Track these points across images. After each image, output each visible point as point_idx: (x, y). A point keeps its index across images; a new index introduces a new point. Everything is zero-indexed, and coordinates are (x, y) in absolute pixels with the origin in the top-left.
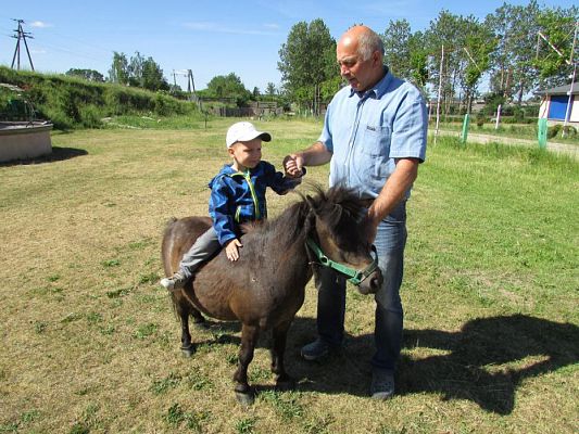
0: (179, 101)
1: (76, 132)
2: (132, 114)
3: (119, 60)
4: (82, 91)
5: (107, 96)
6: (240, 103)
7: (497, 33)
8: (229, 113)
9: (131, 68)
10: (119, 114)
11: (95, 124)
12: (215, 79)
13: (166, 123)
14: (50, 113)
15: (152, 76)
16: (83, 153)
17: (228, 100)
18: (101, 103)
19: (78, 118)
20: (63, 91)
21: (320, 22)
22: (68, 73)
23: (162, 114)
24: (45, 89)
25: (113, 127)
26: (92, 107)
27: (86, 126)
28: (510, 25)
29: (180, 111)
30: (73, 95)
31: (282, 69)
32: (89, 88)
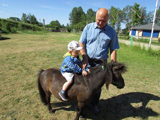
0: (39, 27)
1: (9, 34)
2: (25, 30)
3: (24, 15)
4: (12, 24)
5: (19, 25)
6: (57, 28)
7: (126, 13)
8: (53, 31)
9: (27, 18)
10: (22, 30)
11: (15, 32)
12: (52, 21)
13: (34, 33)
14: (3, 29)
15: (33, 20)
16: (9, 39)
17: (54, 27)
18: (17, 27)
19: (10, 31)
20: (7, 23)
21: (81, 7)
22: (10, 18)
23: (34, 30)
24: (2, 23)
25: (20, 33)
26: (14, 28)
27: (12, 33)
28: (129, 11)
29: (39, 30)
30: (9, 25)
31: (70, 20)
32: (14, 23)
